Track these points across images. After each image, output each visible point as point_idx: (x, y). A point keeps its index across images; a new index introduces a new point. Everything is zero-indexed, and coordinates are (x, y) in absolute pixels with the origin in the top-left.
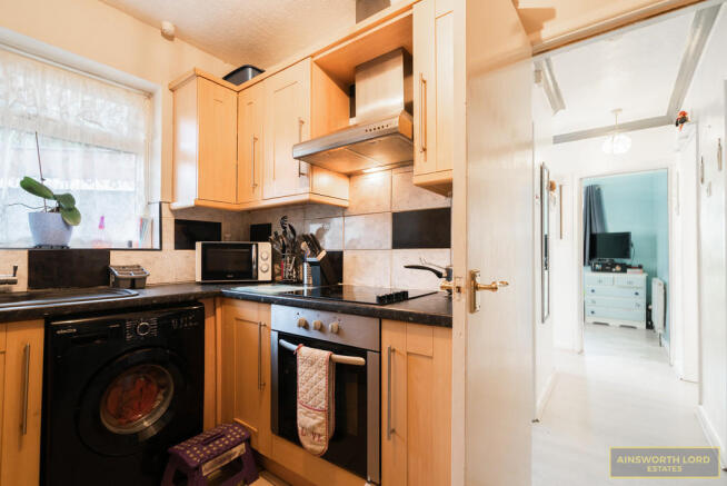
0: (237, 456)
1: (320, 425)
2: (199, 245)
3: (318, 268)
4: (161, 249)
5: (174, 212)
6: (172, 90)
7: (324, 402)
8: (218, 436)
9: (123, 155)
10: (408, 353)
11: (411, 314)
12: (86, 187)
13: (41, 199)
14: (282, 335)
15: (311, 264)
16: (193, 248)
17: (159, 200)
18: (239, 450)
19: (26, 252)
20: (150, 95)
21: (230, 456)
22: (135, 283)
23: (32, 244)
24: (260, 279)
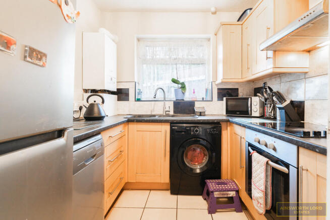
0: (231, 196)
1: (260, 198)
2: (225, 99)
3: (283, 111)
4: (212, 101)
5: (217, 85)
6: (216, 35)
7: (263, 186)
8: (224, 184)
9: (201, 65)
10: (317, 175)
11: (317, 147)
12: (190, 79)
13: (177, 85)
14: (250, 145)
15: (280, 108)
16: (223, 100)
17: (211, 81)
18: (232, 194)
19: (173, 102)
20: (209, 40)
21: (227, 194)
22: (201, 114)
23: (175, 99)
24: (253, 115)
